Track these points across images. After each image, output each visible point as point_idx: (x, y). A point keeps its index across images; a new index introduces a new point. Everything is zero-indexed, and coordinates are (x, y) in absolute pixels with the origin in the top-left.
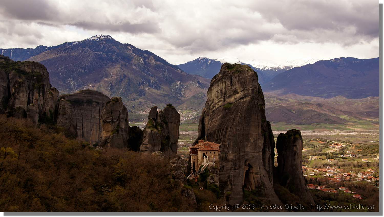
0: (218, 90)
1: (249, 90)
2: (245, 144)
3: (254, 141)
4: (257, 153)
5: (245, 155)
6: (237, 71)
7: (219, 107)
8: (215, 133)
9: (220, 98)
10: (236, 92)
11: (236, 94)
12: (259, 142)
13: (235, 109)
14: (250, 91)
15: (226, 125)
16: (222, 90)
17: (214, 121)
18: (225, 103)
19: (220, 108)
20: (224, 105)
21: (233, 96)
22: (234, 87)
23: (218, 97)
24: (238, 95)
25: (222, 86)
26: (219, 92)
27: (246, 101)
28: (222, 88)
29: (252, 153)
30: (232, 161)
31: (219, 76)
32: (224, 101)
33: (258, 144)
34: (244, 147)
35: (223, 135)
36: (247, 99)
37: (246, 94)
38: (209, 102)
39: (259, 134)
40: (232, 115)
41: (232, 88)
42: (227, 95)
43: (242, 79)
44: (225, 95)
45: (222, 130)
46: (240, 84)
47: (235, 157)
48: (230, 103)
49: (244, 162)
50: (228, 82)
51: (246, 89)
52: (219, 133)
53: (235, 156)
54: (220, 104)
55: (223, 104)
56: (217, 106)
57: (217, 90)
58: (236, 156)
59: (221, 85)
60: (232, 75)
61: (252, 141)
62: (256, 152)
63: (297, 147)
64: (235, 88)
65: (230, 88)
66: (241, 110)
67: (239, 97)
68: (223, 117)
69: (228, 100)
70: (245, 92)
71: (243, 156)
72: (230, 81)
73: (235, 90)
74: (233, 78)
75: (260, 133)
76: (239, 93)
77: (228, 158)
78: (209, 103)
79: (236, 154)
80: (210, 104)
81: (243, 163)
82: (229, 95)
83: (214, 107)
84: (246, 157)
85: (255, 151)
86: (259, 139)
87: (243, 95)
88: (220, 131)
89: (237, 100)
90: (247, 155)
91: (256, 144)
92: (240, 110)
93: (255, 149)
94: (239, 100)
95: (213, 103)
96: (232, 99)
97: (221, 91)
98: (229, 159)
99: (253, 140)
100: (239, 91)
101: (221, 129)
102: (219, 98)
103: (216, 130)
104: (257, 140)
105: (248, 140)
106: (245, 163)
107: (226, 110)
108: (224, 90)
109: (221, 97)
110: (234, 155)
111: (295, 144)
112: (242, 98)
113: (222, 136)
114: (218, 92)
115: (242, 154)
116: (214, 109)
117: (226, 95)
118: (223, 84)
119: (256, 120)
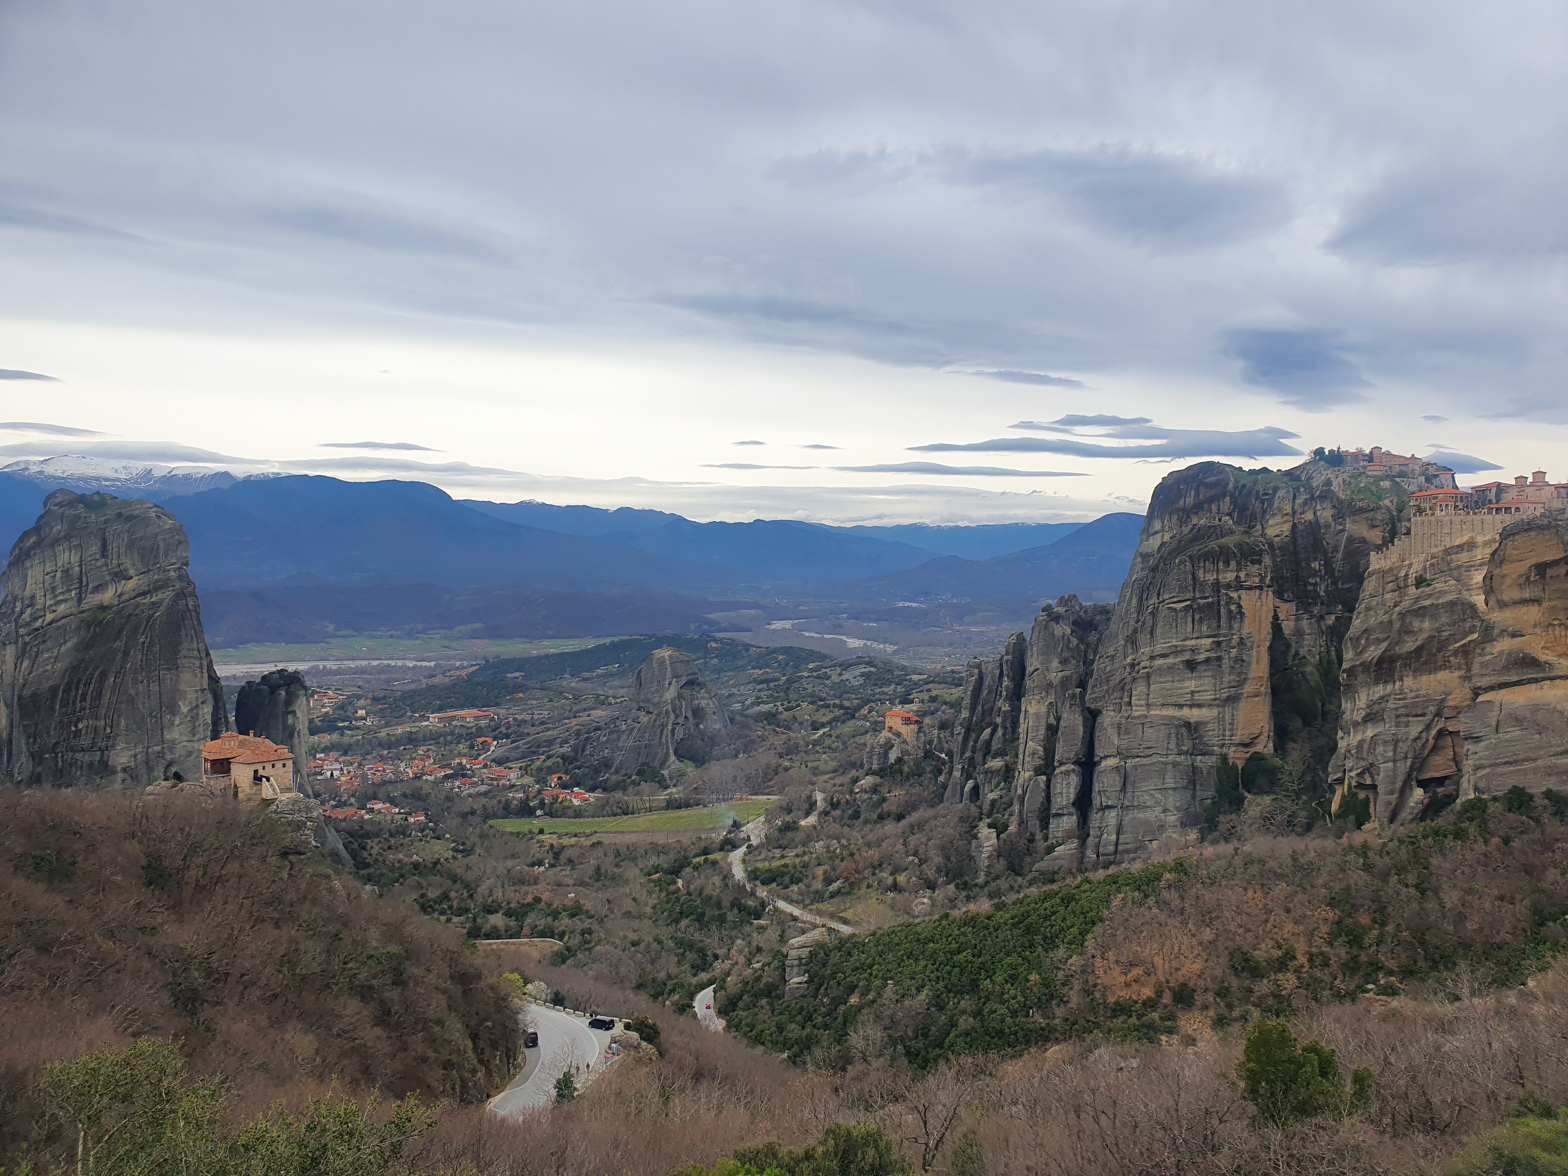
0: (54, 568)
1: (169, 570)
2: (163, 719)
3: (190, 711)
4: (199, 740)
5: (166, 751)
6: (119, 515)
7: (63, 618)
8: (54, 696)
9: (63, 593)
10: (120, 575)
11: (119, 582)
12: (206, 710)
13: (126, 624)
14: (172, 573)
15: (99, 670)
16: (68, 570)
17: (44, 661)
18: (84, 606)
19: (64, 620)
20: (81, 612)
21: (110, 587)
22: (115, 562)
23: (53, 589)
24: (131, 584)
25: (67, 557)
26: (59, 574)
27: (162, 600)
28: (69, 563)
29: (185, 743)
30: (124, 770)
31: (55, 529)
32: (80, 601)
33: (200, 716)
34: (162, 729)
35: (89, 698)
36: (166, 596)
37: (157, 581)
38: (15, 604)
39: (203, 690)
40: (115, 640)
41: (106, 565)
42: (87, 585)
43: (142, 538)
44: (81, 582)
45: (81, 686)
46: (136, 555)
47: (135, 760)
48: (103, 608)
49: (162, 770)
50: (94, 549)
51: (159, 569)
52: (73, 693)
53: (135, 756)
54: (62, 608)
55: (75, 610)
56: (49, 617)
57: (48, 570)
58: (139, 756)
59: (67, 554)
60: (105, 529)
61: (184, 709)
62: (195, 739)
63: (298, 715)
64: (119, 565)
65: (99, 564)
66: (146, 628)
67: (133, 590)
68: (84, 646)
69: (93, 599)
70: (156, 577)
71: (160, 755)
72: (99, 544)
73: (117, 570)
74: (109, 536)
75: (205, 686)
76: (131, 578)
77: (110, 763)
78: (15, 607)
79: (139, 749)
80: (18, 609)
81: (159, 771)
82: (96, 584)
83: (36, 619)
84: (168, 757)
85: (194, 736)
86: (203, 703)
87: (149, 585)
88: (77, 689)
89: (124, 598)
90: (171, 749)
91: (195, 718)
92: (143, 627)
93: (193, 732)
94: (135, 597)
95: (31, 605)
96: (107, 596)
97: (66, 572)
98: (114, 767)
99: (189, 708)
100: (132, 572)
101: (78, 683)
102: (59, 591)
103: (58, 687)
104: (197, 706)
105: (173, 709)
106: (165, 772)
107: (89, 627)
108: (77, 569)
109: (65, 589)
110: (133, 752)
111: (291, 709)
112: (143, 594)
113: (85, 701)
114: (55, 576)
115: (157, 748)
116: (38, 624)
117: (84, 583)
118: (73, 552)
119: (196, 653)
